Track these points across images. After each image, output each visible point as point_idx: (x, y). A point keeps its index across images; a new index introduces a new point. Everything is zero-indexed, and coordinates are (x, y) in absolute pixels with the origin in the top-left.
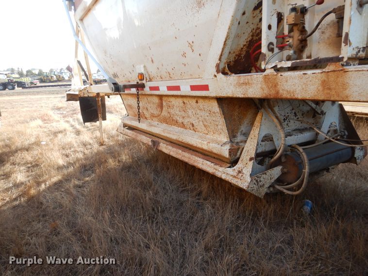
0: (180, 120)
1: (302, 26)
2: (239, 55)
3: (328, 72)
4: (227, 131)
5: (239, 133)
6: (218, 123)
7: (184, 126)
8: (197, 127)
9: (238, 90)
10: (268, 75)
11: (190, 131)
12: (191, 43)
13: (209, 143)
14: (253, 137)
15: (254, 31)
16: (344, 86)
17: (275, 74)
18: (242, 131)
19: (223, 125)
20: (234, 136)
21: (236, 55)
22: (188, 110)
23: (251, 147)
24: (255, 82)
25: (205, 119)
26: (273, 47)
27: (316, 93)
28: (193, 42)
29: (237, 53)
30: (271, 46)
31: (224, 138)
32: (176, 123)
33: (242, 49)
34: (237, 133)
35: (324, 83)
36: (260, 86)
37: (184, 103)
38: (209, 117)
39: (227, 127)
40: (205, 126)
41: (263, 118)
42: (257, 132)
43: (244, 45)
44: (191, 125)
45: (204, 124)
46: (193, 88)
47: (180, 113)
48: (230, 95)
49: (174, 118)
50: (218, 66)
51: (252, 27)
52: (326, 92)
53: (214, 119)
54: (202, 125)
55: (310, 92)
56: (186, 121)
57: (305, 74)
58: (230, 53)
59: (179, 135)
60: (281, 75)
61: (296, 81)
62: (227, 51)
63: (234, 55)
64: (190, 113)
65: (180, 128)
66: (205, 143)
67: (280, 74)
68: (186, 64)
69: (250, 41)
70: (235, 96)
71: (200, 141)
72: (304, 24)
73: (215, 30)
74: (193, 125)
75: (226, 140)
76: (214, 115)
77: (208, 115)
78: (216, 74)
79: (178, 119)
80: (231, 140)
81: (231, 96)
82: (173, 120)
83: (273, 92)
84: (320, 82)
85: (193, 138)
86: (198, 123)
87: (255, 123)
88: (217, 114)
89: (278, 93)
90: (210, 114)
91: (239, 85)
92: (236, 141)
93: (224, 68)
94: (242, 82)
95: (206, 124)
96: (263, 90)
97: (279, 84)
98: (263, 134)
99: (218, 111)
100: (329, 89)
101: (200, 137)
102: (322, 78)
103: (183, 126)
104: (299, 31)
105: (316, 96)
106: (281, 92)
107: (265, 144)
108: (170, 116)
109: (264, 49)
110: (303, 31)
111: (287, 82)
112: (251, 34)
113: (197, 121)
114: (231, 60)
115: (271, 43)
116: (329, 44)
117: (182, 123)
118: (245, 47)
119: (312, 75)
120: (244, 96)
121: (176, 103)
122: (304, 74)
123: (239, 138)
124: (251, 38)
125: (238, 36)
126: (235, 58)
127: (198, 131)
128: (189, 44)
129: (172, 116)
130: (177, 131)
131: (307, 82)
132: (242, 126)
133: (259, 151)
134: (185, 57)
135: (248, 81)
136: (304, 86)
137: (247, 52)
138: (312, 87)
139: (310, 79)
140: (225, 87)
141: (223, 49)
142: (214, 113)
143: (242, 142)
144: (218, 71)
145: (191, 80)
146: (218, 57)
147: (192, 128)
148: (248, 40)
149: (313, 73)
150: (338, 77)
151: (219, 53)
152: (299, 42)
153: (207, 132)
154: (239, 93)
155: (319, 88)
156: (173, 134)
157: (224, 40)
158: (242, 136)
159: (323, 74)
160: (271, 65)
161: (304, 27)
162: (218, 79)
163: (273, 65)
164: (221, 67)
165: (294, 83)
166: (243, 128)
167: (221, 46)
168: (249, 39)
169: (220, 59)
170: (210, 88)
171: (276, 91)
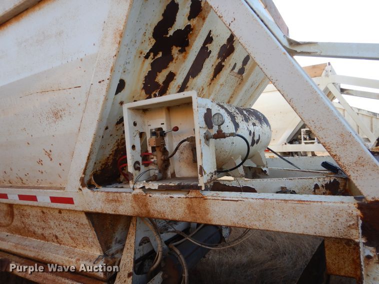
0: (40, 231)
1: (163, 147)
2: (106, 164)
3: (191, 198)
4: (99, 244)
5: (113, 243)
6: (87, 235)
7: (45, 238)
8: (62, 239)
9: (107, 206)
10: (137, 195)
11: (53, 243)
12: (49, 152)
13: (79, 260)
14: (129, 247)
15: (119, 141)
16: (206, 212)
17: (144, 194)
18: (117, 238)
19: (95, 238)
20: (109, 248)
21: (103, 164)
22: (49, 221)
23: (128, 260)
24: (125, 200)
25: (72, 231)
26: (139, 166)
27: (184, 216)
28: (50, 151)
29: (104, 163)
30: (137, 165)
31: (97, 252)
32: (34, 234)
33: (108, 158)
34: (111, 243)
35: (189, 207)
36: (130, 204)
37: (43, 212)
38: (77, 229)
39: (98, 240)
40: (72, 238)
41: (138, 222)
42: (133, 241)
43: (110, 155)
44: (54, 237)
45: (70, 236)
46: (54, 200)
47: (38, 224)
48: (99, 210)
49: (31, 229)
50: (82, 180)
51: (117, 138)
52: (192, 215)
53: (83, 231)
54: (68, 237)
55: (178, 214)
56: (47, 233)
57: (172, 197)
58: (95, 163)
59: (38, 252)
60: (150, 196)
61: (165, 203)
62: (91, 164)
63: (100, 164)
64: (52, 223)
65: (39, 240)
66: (74, 260)
67: (148, 195)
68: (43, 172)
69: (116, 150)
70: (105, 212)
71: (67, 258)
72: (164, 145)
73: (76, 143)
74: (57, 237)
75: (99, 254)
76: (82, 226)
77: (75, 226)
78: (81, 187)
79: (36, 229)
80: (104, 253)
81: (100, 212)
82: (29, 231)
83: (144, 211)
84: (186, 206)
85: (58, 254)
86: (63, 235)
87: (130, 229)
88: (86, 226)
89: (149, 212)
90: (77, 225)
91: (108, 202)
92: (111, 253)
93: (90, 180)
94: (111, 198)
95: (73, 236)
96: (134, 209)
97: (149, 204)
98: (139, 240)
99: (87, 223)
100: (194, 212)
101: (67, 252)
102: (187, 202)
103: (43, 237)
104: (160, 151)
105: (184, 217)
106: (152, 211)
107: (143, 248)
108: (25, 227)
109: (130, 169)
110: (164, 151)
111: (156, 202)
112: (117, 144)
113: (61, 233)
114: (97, 170)
115: (137, 162)
116: (188, 164)
117: (42, 234)
118: (111, 156)
119: (178, 199)
120: (115, 213)
121: (32, 211)
122: (170, 197)
123: (115, 247)
124: (116, 147)
125: (102, 147)
126: (102, 167)
127: (64, 244)
128: (46, 152)
129: (27, 227)
130: (35, 244)
131: (174, 204)
132: (116, 234)
133: (138, 257)
134: (42, 164)
135: (118, 198)
136: (172, 209)
137: (114, 160)
138: (180, 210)
139: (177, 203)
140: (93, 202)
141: (87, 164)
142: (82, 224)
143: (117, 253)
144: (83, 185)
145: (51, 191)
146: (82, 171)
147: (55, 240)
148: (114, 150)
149: (178, 198)
150: (200, 203)
151: (83, 166)
152: (162, 162)
153: (75, 245)
154: (109, 209)
155: (186, 211)
156: (30, 251)
157: (87, 155)
158: (117, 244)
159: (187, 199)
160: (139, 185)
161: (165, 148)
162: (84, 193)
163: (141, 186)
164: (87, 179)
165: (163, 205)
166: (118, 236)
167: (85, 161)
168: (115, 148)
169: (84, 173)
170: (74, 201)
171: (147, 211)
